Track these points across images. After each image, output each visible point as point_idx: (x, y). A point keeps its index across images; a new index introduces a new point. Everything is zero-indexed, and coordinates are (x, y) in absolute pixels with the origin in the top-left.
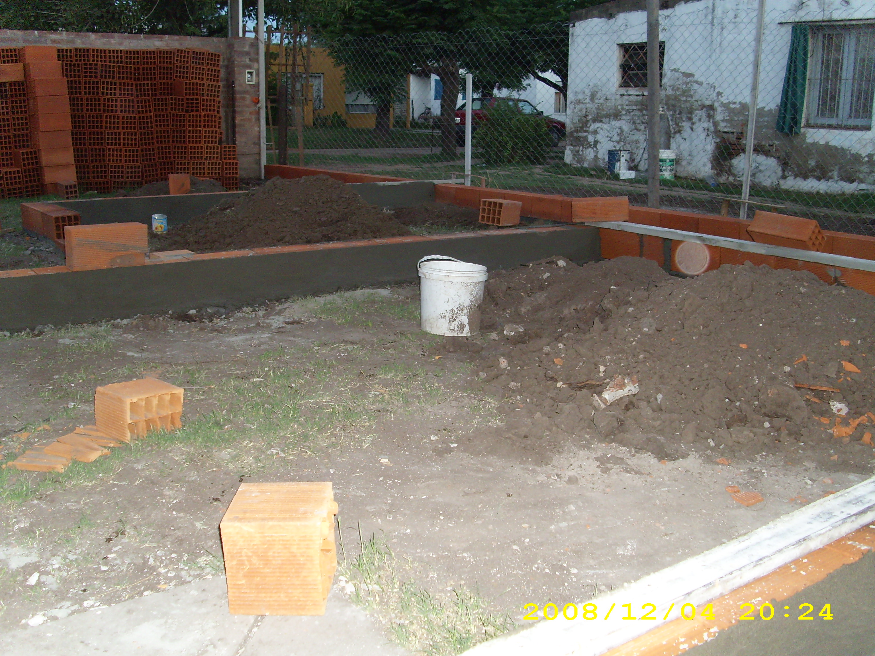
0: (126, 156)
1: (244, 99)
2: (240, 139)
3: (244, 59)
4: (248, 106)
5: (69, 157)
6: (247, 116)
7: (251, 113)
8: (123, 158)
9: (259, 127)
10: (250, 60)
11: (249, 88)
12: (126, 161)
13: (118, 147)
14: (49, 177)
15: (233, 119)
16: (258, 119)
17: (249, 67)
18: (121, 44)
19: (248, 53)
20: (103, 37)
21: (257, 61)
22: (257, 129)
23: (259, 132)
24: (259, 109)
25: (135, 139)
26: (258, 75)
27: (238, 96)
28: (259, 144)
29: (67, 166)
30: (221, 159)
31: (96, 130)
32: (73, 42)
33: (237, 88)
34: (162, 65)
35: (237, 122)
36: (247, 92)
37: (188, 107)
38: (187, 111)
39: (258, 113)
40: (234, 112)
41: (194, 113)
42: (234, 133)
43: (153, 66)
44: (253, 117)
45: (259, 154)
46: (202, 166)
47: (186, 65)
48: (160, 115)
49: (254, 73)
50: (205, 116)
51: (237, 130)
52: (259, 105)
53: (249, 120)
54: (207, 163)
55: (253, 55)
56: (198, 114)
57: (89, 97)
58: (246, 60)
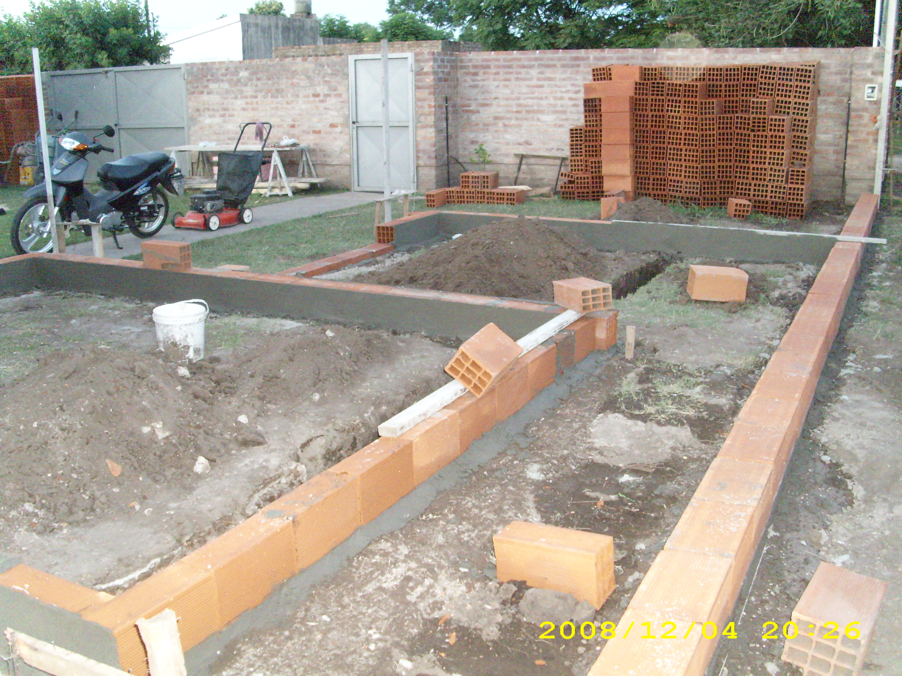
0: (686, 171)
1: (860, 117)
2: (851, 162)
3: (864, 72)
4: (865, 126)
5: (625, 169)
6: (863, 136)
7: (868, 134)
8: (683, 174)
9: (875, 149)
10: (873, 73)
11: (867, 105)
12: (685, 176)
13: (678, 162)
14: (607, 185)
16: (876, 141)
17: (871, 81)
18: (735, 59)
19: (870, 66)
20: (717, 52)
21: (881, 73)
22: (873, 152)
24: (878, 130)
25: (697, 156)
26: (880, 90)
27: (854, 114)
28: (874, 168)
29: (623, 177)
30: (787, 182)
31: (659, 145)
32: (687, 58)
33: (854, 105)
34: (746, 82)
35: (850, 143)
36: (865, 110)
37: (753, 126)
38: (753, 131)
39: (877, 133)
40: (848, 131)
41: (760, 133)
43: (735, 83)
44: (871, 138)
45: (873, 179)
47: (771, 81)
48: (724, 134)
49: (876, 90)
50: (772, 136)
52: (879, 124)
53: (866, 141)
54: (770, 186)
55: (876, 68)
56: (764, 133)
57: (655, 114)
58: (868, 73)
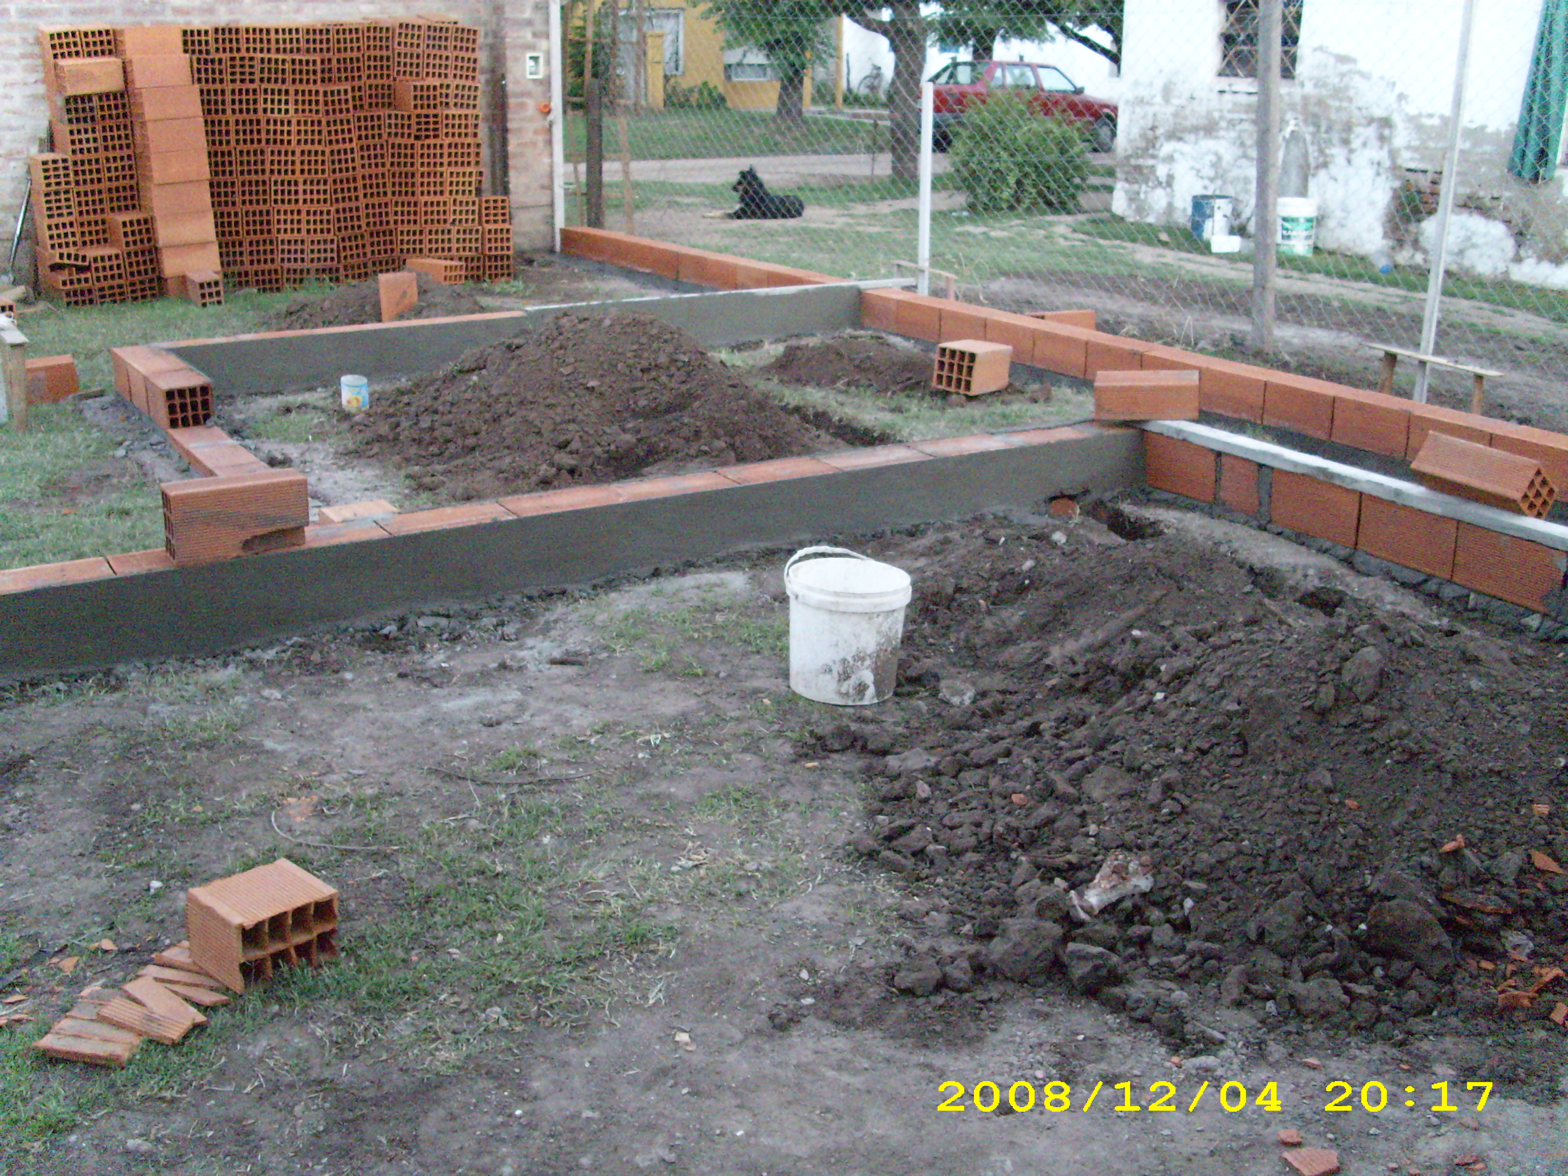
0: (308, 222)
1: (522, 106)
2: (515, 180)
3: (521, 33)
4: (531, 120)
5: (206, 228)
6: (529, 136)
7: (536, 132)
8: (304, 226)
9: (551, 155)
10: (535, 35)
11: (531, 86)
12: (308, 231)
13: (293, 207)
14: (171, 266)
15: (504, 143)
16: (550, 142)
17: (533, 47)
19: (529, 23)
21: (547, 36)
22: (546, 160)
23: (551, 166)
24: (551, 125)
25: (325, 192)
26: (548, 62)
27: (512, 101)
28: (550, 188)
29: (203, 244)
30: (480, 223)
31: (254, 177)
32: (211, 12)
33: (511, 87)
34: (372, 53)
35: (512, 148)
36: (527, 94)
37: (419, 130)
38: (417, 138)
39: (549, 130)
40: (505, 130)
41: (432, 141)
42: (505, 168)
43: (355, 54)
44: (541, 138)
45: (552, 205)
46: (446, 237)
47: (415, 50)
48: (368, 147)
49: (541, 61)
50: (450, 146)
51: (511, 162)
52: (551, 117)
53: (534, 144)
54: (454, 232)
55: (538, 26)
56: (438, 142)
57: (241, 118)
58: (527, 35)
